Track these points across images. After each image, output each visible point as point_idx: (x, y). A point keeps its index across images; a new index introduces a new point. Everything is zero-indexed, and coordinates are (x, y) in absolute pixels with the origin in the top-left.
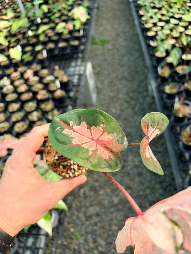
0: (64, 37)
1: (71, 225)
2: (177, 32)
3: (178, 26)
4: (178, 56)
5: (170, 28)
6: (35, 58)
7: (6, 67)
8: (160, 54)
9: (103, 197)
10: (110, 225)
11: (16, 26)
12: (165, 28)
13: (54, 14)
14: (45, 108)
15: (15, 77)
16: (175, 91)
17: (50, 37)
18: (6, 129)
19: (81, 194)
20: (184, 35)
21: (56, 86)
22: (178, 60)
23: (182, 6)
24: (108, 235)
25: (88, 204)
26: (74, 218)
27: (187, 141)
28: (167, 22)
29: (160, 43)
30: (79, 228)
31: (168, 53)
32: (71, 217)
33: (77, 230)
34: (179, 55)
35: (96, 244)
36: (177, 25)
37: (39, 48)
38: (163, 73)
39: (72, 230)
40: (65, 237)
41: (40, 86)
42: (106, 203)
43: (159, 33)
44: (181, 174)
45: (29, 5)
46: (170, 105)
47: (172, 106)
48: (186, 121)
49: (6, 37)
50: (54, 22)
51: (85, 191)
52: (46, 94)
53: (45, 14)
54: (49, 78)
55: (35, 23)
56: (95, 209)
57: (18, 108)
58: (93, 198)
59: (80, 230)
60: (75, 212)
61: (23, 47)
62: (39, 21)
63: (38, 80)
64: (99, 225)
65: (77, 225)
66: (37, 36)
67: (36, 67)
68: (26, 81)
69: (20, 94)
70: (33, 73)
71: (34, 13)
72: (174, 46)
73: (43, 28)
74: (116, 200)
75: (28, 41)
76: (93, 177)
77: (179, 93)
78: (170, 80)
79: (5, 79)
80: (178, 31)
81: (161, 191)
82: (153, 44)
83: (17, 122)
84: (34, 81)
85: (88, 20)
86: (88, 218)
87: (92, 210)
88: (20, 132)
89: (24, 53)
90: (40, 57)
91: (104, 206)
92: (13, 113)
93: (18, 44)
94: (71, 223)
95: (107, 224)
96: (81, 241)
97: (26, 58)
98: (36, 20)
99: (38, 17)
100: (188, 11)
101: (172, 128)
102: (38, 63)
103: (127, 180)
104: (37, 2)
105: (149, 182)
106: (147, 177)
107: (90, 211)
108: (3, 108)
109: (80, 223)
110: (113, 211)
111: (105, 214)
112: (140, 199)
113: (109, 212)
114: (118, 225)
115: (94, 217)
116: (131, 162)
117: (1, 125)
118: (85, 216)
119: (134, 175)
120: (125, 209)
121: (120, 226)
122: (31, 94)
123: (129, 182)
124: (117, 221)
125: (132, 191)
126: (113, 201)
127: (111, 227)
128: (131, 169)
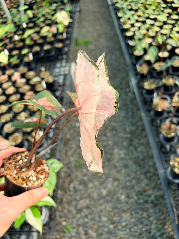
0: (48, 40)
1: (63, 219)
2: (152, 31)
3: (153, 26)
4: (155, 54)
5: (146, 28)
6: (21, 61)
8: (138, 52)
9: (92, 190)
10: (100, 217)
12: (141, 28)
13: (39, 19)
14: (32, 108)
15: (3, 80)
16: (153, 86)
17: (35, 41)
19: (71, 189)
20: (159, 34)
21: (42, 87)
22: (156, 58)
23: (157, 7)
24: (99, 226)
25: (78, 198)
26: (66, 211)
27: (166, 133)
28: (144, 22)
29: (138, 42)
30: (70, 221)
31: (145, 51)
32: (62, 211)
33: (69, 223)
35: (88, 236)
37: (25, 51)
38: (142, 70)
39: (64, 223)
40: (58, 231)
41: (27, 87)
42: (95, 195)
43: (137, 33)
44: (163, 165)
45: (14, 11)
46: (149, 100)
48: (165, 115)
50: (38, 26)
51: (75, 185)
52: (32, 95)
53: (30, 19)
54: (36, 80)
55: (21, 27)
56: (85, 202)
57: (7, 109)
58: (83, 192)
59: (72, 223)
60: (67, 206)
61: (10, 50)
62: (25, 25)
63: (25, 82)
64: (90, 217)
65: (69, 218)
66: (23, 40)
67: (23, 69)
68: (14, 83)
69: (8, 96)
70: (20, 75)
71: (20, 18)
72: (151, 45)
73: (29, 33)
74: (104, 192)
75: (15, 45)
76: (82, 172)
77: (158, 88)
78: (149, 77)
80: (154, 31)
81: (146, 181)
82: (131, 43)
83: (6, 123)
84: (21, 83)
85: (70, 23)
86: (79, 211)
87: (82, 203)
88: (9, 133)
89: (11, 56)
90: (26, 60)
91: (93, 198)
92: (2, 114)
93: (5, 48)
94: (63, 217)
95: (97, 216)
96: (73, 234)
97: (13, 61)
98: (21, 25)
99: (23, 22)
100: (163, 11)
101: (152, 122)
102: (25, 66)
103: (114, 173)
104: (22, 8)
105: (134, 173)
106: (133, 169)
107: (80, 204)
109: (71, 216)
110: (103, 203)
111: (95, 206)
112: (126, 190)
113: (99, 204)
114: (108, 216)
115: (84, 210)
116: (117, 155)
118: (76, 209)
119: (121, 167)
120: (114, 200)
121: (110, 217)
122: (19, 96)
123: (116, 174)
124: (106, 212)
125: (119, 183)
126: (102, 193)
127: (101, 219)
128: (117, 161)
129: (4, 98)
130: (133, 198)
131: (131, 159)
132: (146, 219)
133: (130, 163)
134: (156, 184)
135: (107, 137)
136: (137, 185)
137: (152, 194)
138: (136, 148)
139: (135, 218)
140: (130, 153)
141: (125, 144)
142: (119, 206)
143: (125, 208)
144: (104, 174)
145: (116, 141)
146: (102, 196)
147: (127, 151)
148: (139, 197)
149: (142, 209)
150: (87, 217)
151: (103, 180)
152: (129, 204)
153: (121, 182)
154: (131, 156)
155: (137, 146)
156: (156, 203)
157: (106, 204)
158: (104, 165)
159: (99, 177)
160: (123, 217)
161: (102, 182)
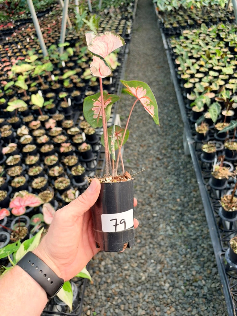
0: (90, 83)
2: (216, 85)
3: (217, 79)
4: (218, 112)
5: (209, 80)
6: (57, 105)
7: (24, 114)
8: (198, 108)
9: (128, 273)
11: (39, 70)
12: (203, 80)
13: (80, 59)
15: (34, 126)
16: (213, 150)
17: (75, 84)
18: (22, 184)
20: (224, 89)
21: (82, 139)
22: (218, 116)
23: (222, 57)
26: (92, 297)
27: (227, 207)
28: (206, 74)
29: (198, 96)
30: (97, 310)
31: (206, 108)
34: (220, 111)
36: (216, 77)
37: (63, 95)
38: (200, 130)
41: (64, 138)
43: (197, 85)
44: (221, 247)
45: (53, 47)
46: (208, 165)
47: (211, 167)
48: (226, 185)
49: (26, 80)
50: (80, 67)
52: (69, 147)
53: (70, 57)
54: (75, 130)
55: (59, 66)
57: (37, 160)
61: (45, 92)
62: (64, 64)
63: (61, 131)
65: (95, 307)
66: (61, 82)
68: (48, 131)
69: (40, 145)
70: (55, 123)
71: (59, 56)
72: (213, 101)
73: (69, 73)
75: (50, 85)
77: (218, 153)
78: (208, 138)
79: (24, 127)
80: (218, 84)
82: (190, 97)
84: (56, 131)
85: (118, 66)
86: (109, 298)
89: (46, 99)
90: (63, 105)
92: (31, 166)
93: (39, 89)
97: (48, 105)
98: (60, 63)
99: (62, 61)
100: (229, 63)
101: (210, 192)
102: (60, 112)
104: (62, 45)
105: (183, 256)
106: (182, 251)
107: (112, 289)
108: (19, 160)
109: (99, 304)
110: (140, 291)
111: (130, 293)
112: (173, 277)
113: (135, 291)
114: (146, 309)
115: (116, 298)
116: (164, 231)
117: (16, 180)
118: (105, 296)
119: (167, 247)
120: (155, 288)
121: (148, 311)
122: (52, 146)
123: (160, 255)
124: (145, 303)
125: (164, 266)
126: (140, 279)
127: (137, 312)
128: (163, 239)
129: (34, 147)
130: (179, 287)
131: (180, 237)
133: (179, 243)
134: (211, 273)
135: (152, 207)
136: (186, 271)
137: (204, 285)
138: (187, 225)
140: (180, 231)
141: (174, 218)
142: (161, 297)
143: (169, 301)
144: (145, 254)
145: (163, 213)
146: (140, 283)
147: (176, 227)
148: (187, 287)
149: (192, 305)
150: (120, 308)
151: (142, 261)
152: (174, 296)
153: (166, 266)
154: (181, 235)
155: (189, 222)
156: (210, 299)
157: (145, 293)
158: (146, 243)
159: (138, 257)
160: (166, 312)
161: (141, 263)
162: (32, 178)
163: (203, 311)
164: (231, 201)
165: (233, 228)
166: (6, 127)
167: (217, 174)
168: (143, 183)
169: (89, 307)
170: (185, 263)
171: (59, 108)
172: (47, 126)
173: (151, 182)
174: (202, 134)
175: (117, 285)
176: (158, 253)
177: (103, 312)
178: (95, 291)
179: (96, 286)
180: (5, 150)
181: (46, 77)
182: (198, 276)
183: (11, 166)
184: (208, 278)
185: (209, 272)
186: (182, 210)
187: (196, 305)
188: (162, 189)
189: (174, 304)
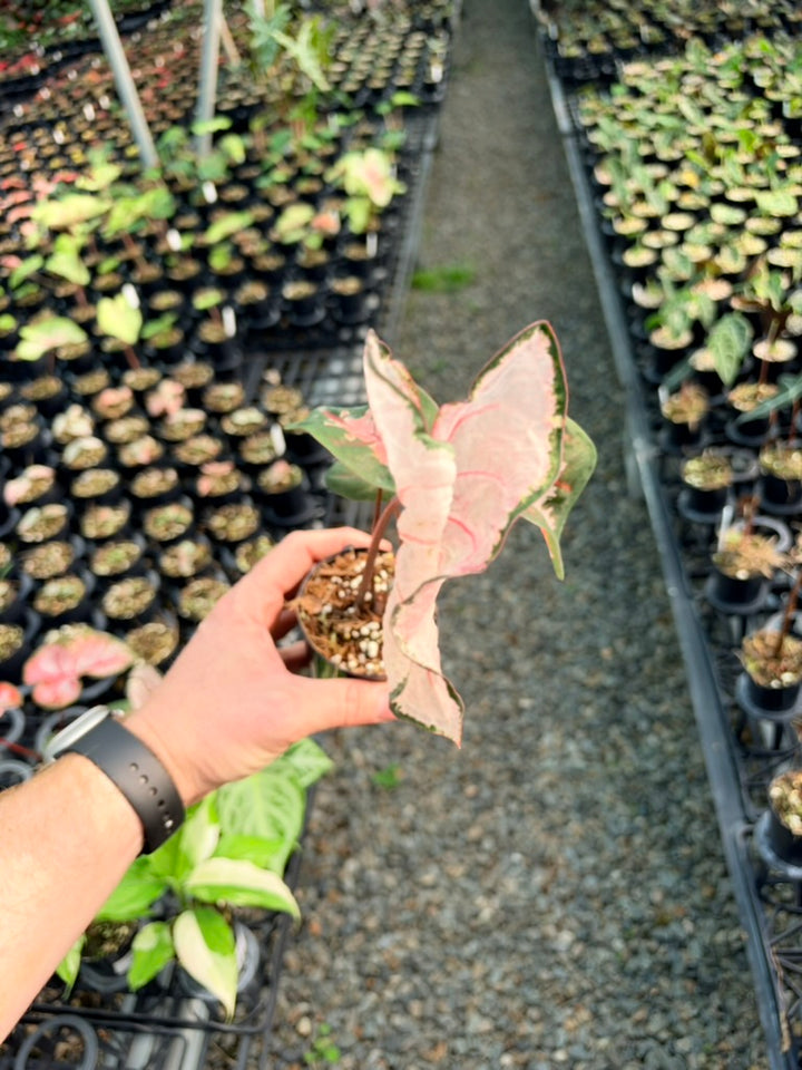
0: (302, 258)
1: (301, 1008)
2: (735, 254)
3: (740, 235)
4: (739, 348)
5: (710, 238)
6: (190, 334)
7: (79, 366)
8: (671, 335)
9: (435, 896)
10: (460, 1011)
11: (124, 215)
12: (690, 237)
13: (267, 172)
14: (224, 528)
15: (111, 407)
16: (721, 479)
17: (249, 260)
18: (72, 604)
19: (349, 884)
20: (761, 267)
21: (271, 448)
22: (741, 362)
23: (759, 156)
25: (372, 923)
26: (316, 975)
27: (763, 671)
28: (701, 216)
29: (670, 292)
30: (333, 1018)
31: (700, 334)
32: (302, 974)
33: (324, 1030)
34: (746, 344)
36: (737, 228)
37: (206, 299)
38: (675, 412)
39: (305, 1026)
40: (276, 1056)
41: (209, 446)
42: (446, 919)
43: (669, 256)
44: (742, 805)
45: (175, 135)
46: (704, 531)
47: (712, 537)
48: (766, 598)
49: (83, 253)
50: (266, 201)
51: (362, 870)
52: (229, 477)
53: (233, 169)
54: (247, 417)
55: (196, 200)
56: (400, 945)
57: (121, 523)
58: (393, 900)
59: (337, 1031)
60: (322, 955)
61: (146, 291)
62: (210, 194)
63: (200, 422)
64: (416, 1007)
65: (326, 1007)
66: (201, 253)
67: (194, 371)
68: (156, 423)
69: (130, 473)
70: (181, 395)
71: (193, 164)
72: (723, 309)
73: (227, 224)
74: (487, 910)
75: (165, 267)
76: (398, 816)
77: (740, 488)
78: (706, 438)
79: (75, 411)
80: (741, 252)
82: (642, 296)
83: (117, 578)
84: (185, 425)
85: (396, 197)
86: (373, 979)
87: (389, 947)
88: (127, 618)
89: (149, 314)
90: (209, 333)
91: (438, 931)
92: (101, 542)
93: (126, 280)
94: (303, 999)
95: (446, 1007)
97: (156, 335)
98: (197, 189)
99: (205, 181)
100: (782, 175)
101: (710, 623)
102: (199, 357)
103: (533, 831)
104: (206, 125)
105: (621, 839)
106: (616, 823)
107: (380, 951)
108: (62, 522)
109: (337, 999)
110: (476, 955)
111: (441, 965)
112: (584, 908)
113: (459, 957)
114: (495, 1014)
115: (395, 979)
116: (554, 758)
117: (52, 589)
118: (360, 973)
119: (565, 812)
120: (525, 947)
121: (502, 1021)
122: (172, 475)
123: (542, 838)
124: (490, 995)
125: (555, 875)
126: (476, 916)
127: (464, 1023)
128: (552, 786)
129: (109, 479)
130: (606, 945)
131: (611, 778)
132: (663, 1043)
133: (606, 796)
134: (713, 896)
135: (516, 678)
136: (629, 890)
137: (691, 937)
138: (635, 736)
139: (614, 1035)
140: (610, 756)
141: (589, 712)
142: (545, 975)
143: (572, 989)
144: (493, 833)
145: (553, 697)
146: (474, 930)
147: (596, 744)
148: (634, 943)
149: (648, 1002)
150: (406, 1011)
151: (483, 858)
152: (590, 972)
153: (562, 873)
154: (613, 769)
155: (643, 725)
156: (710, 980)
157: (491, 961)
158: (495, 796)
159: (468, 844)
160: (559, 1025)
161: (479, 865)
162: (105, 583)
163: (686, 1021)
164: (777, 653)
165: (786, 744)
166: (18, 412)
167: (730, 561)
168: (485, 599)
169: (303, 1007)
170: (629, 865)
171: (196, 345)
172: (155, 405)
173: (514, 591)
174: (684, 426)
175: (398, 936)
176: (535, 831)
177: (351, 1026)
178: (324, 957)
179: (327, 941)
180: (16, 490)
181: (151, 241)
182: (670, 907)
183: (35, 545)
184: (703, 911)
185: (706, 892)
186: (618, 687)
187: (661, 1001)
188: (549, 615)
189: (588, 999)
